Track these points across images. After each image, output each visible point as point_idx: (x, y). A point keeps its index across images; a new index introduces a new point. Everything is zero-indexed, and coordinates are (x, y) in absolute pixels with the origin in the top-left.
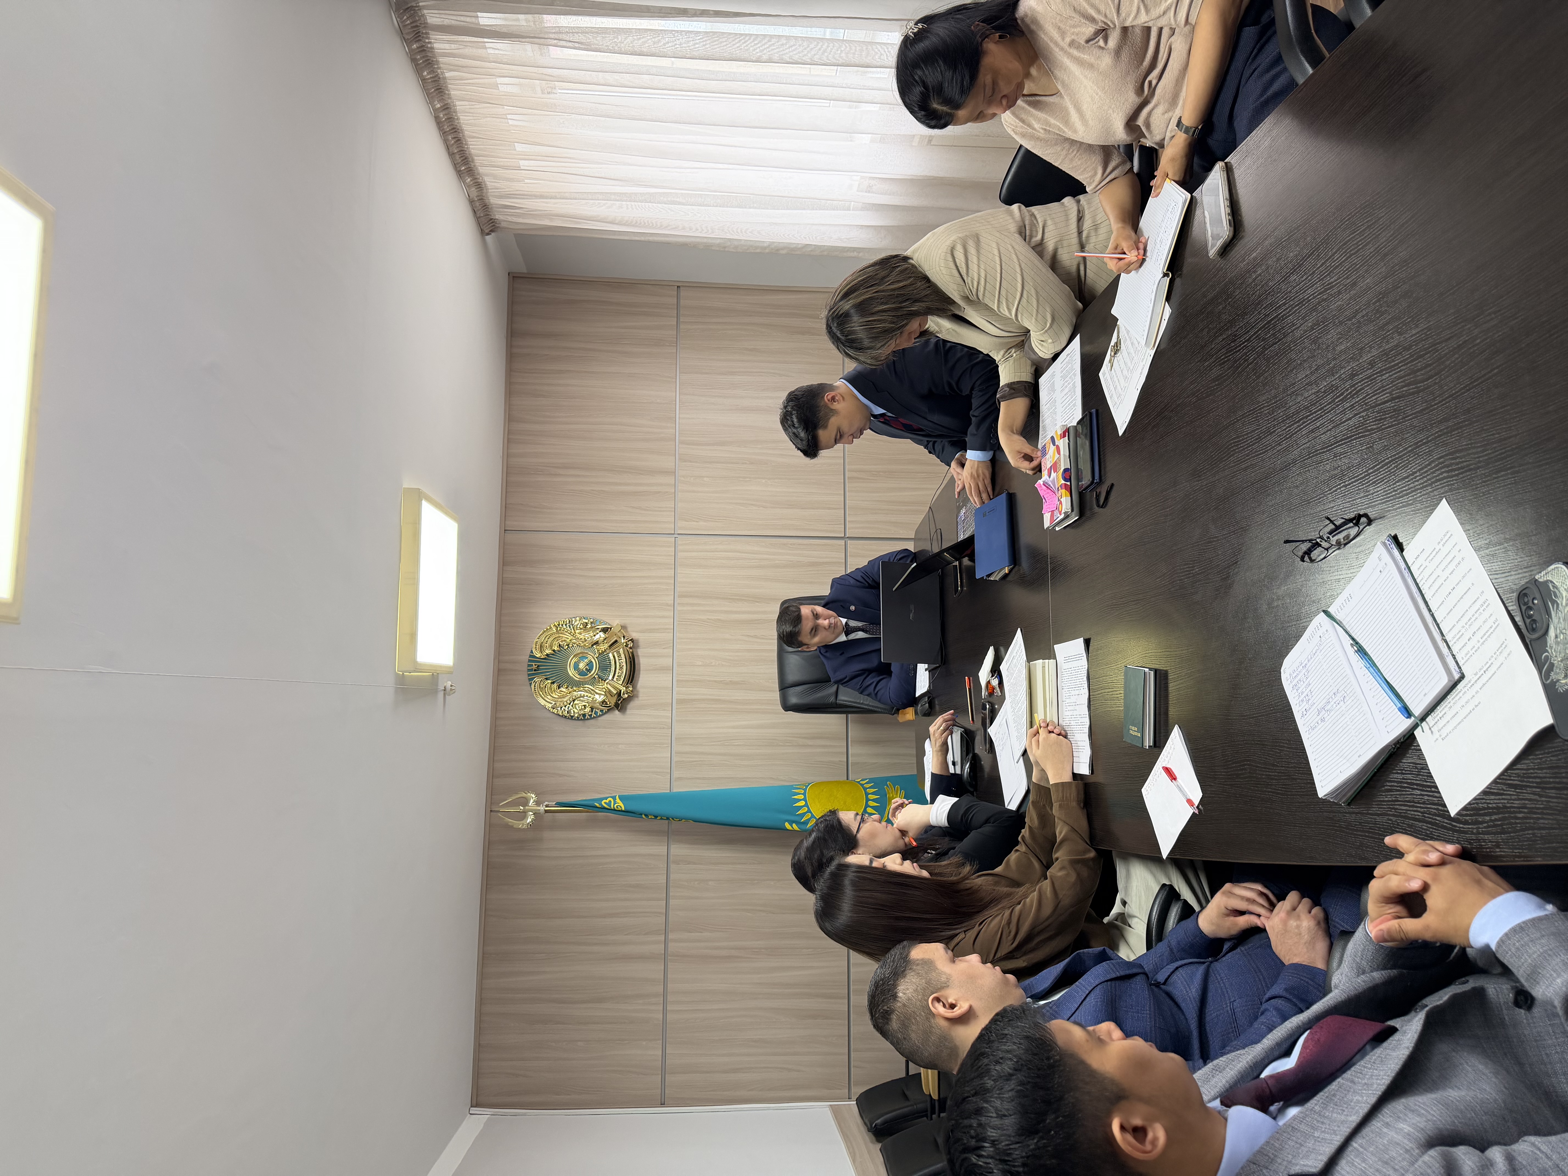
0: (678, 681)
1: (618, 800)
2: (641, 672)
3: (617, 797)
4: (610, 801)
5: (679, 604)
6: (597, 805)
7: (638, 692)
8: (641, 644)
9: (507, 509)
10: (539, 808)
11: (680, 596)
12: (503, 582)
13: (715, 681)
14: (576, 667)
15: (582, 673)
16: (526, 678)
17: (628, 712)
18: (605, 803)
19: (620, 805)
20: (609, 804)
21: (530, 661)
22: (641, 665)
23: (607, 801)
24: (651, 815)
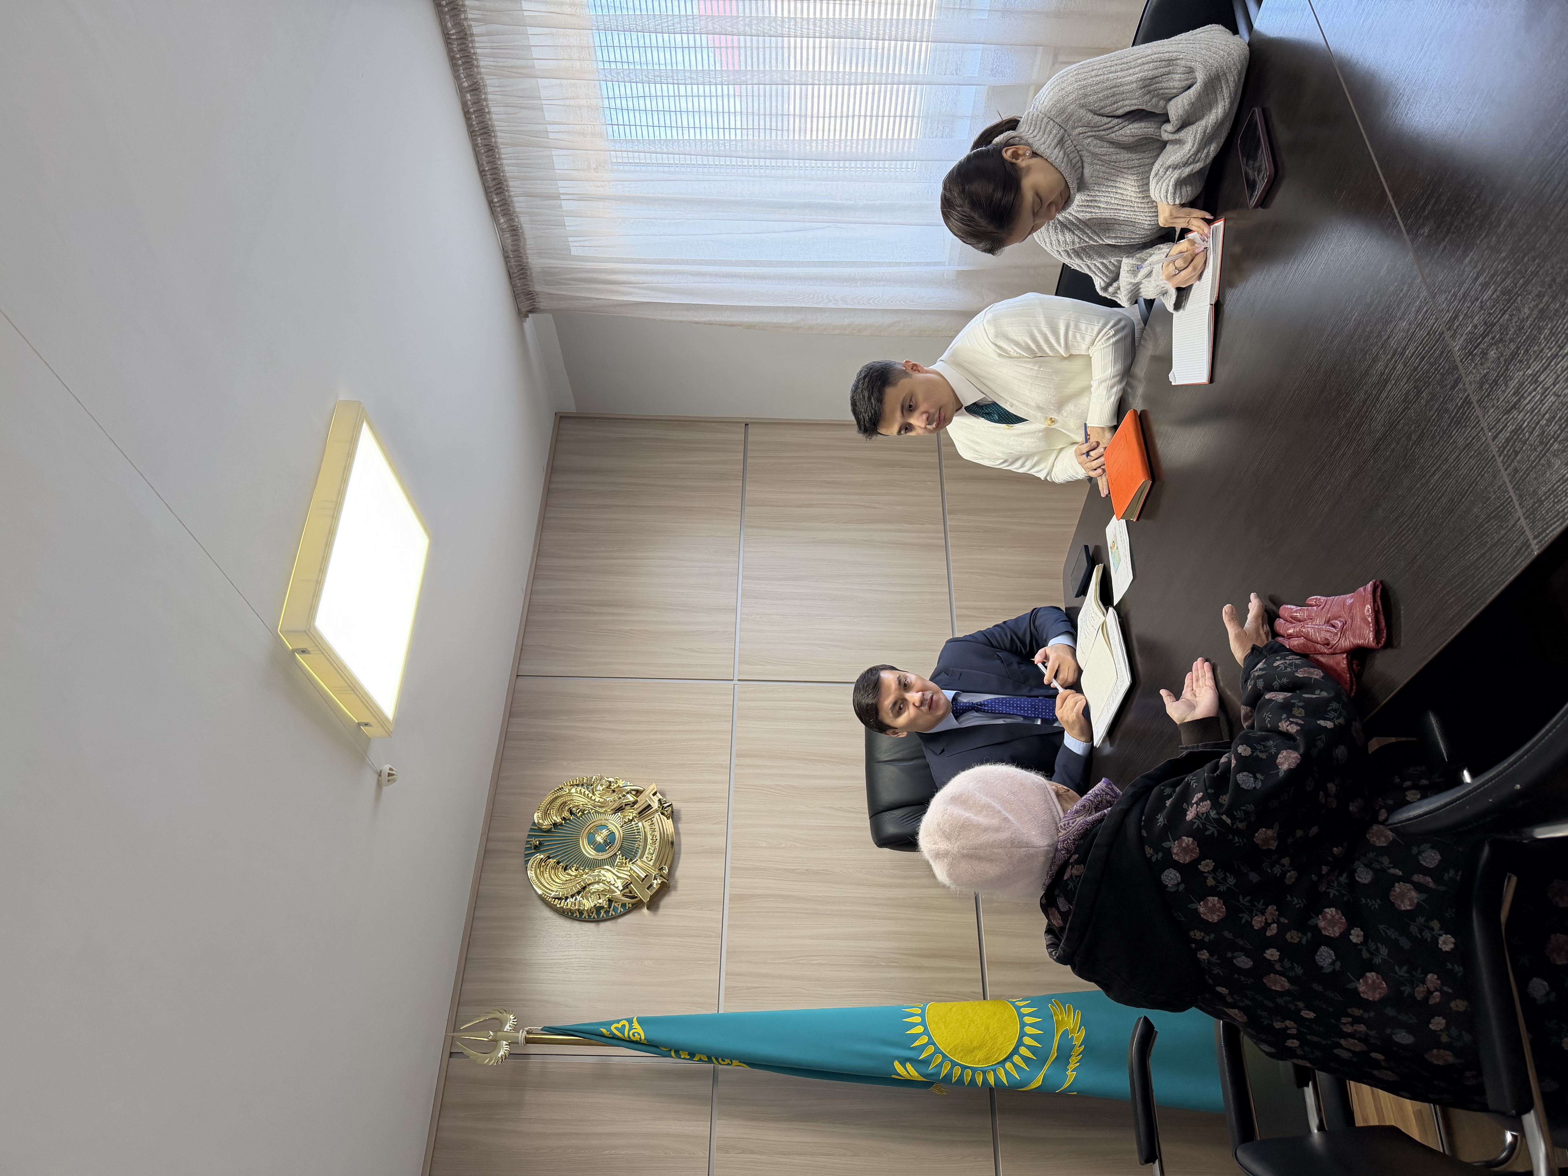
0: (733, 868)
1: (636, 1024)
2: (682, 856)
3: (635, 1020)
4: (624, 1026)
5: (736, 765)
6: (604, 1030)
7: (676, 882)
8: (684, 818)
9: (522, 650)
10: (517, 1034)
11: (738, 756)
12: (506, 737)
13: (786, 870)
14: (592, 841)
15: (599, 848)
16: (521, 861)
17: (661, 911)
18: (616, 1028)
19: (638, 1032)
20: (621, 1030)
21: (530, 836)
22: (683, 847)
23: (619, 1026)
24: (683, 1050)
